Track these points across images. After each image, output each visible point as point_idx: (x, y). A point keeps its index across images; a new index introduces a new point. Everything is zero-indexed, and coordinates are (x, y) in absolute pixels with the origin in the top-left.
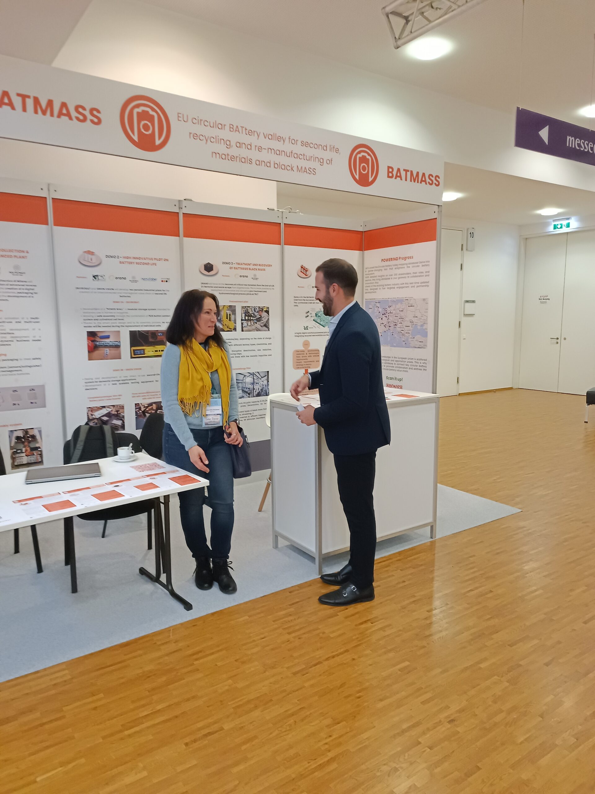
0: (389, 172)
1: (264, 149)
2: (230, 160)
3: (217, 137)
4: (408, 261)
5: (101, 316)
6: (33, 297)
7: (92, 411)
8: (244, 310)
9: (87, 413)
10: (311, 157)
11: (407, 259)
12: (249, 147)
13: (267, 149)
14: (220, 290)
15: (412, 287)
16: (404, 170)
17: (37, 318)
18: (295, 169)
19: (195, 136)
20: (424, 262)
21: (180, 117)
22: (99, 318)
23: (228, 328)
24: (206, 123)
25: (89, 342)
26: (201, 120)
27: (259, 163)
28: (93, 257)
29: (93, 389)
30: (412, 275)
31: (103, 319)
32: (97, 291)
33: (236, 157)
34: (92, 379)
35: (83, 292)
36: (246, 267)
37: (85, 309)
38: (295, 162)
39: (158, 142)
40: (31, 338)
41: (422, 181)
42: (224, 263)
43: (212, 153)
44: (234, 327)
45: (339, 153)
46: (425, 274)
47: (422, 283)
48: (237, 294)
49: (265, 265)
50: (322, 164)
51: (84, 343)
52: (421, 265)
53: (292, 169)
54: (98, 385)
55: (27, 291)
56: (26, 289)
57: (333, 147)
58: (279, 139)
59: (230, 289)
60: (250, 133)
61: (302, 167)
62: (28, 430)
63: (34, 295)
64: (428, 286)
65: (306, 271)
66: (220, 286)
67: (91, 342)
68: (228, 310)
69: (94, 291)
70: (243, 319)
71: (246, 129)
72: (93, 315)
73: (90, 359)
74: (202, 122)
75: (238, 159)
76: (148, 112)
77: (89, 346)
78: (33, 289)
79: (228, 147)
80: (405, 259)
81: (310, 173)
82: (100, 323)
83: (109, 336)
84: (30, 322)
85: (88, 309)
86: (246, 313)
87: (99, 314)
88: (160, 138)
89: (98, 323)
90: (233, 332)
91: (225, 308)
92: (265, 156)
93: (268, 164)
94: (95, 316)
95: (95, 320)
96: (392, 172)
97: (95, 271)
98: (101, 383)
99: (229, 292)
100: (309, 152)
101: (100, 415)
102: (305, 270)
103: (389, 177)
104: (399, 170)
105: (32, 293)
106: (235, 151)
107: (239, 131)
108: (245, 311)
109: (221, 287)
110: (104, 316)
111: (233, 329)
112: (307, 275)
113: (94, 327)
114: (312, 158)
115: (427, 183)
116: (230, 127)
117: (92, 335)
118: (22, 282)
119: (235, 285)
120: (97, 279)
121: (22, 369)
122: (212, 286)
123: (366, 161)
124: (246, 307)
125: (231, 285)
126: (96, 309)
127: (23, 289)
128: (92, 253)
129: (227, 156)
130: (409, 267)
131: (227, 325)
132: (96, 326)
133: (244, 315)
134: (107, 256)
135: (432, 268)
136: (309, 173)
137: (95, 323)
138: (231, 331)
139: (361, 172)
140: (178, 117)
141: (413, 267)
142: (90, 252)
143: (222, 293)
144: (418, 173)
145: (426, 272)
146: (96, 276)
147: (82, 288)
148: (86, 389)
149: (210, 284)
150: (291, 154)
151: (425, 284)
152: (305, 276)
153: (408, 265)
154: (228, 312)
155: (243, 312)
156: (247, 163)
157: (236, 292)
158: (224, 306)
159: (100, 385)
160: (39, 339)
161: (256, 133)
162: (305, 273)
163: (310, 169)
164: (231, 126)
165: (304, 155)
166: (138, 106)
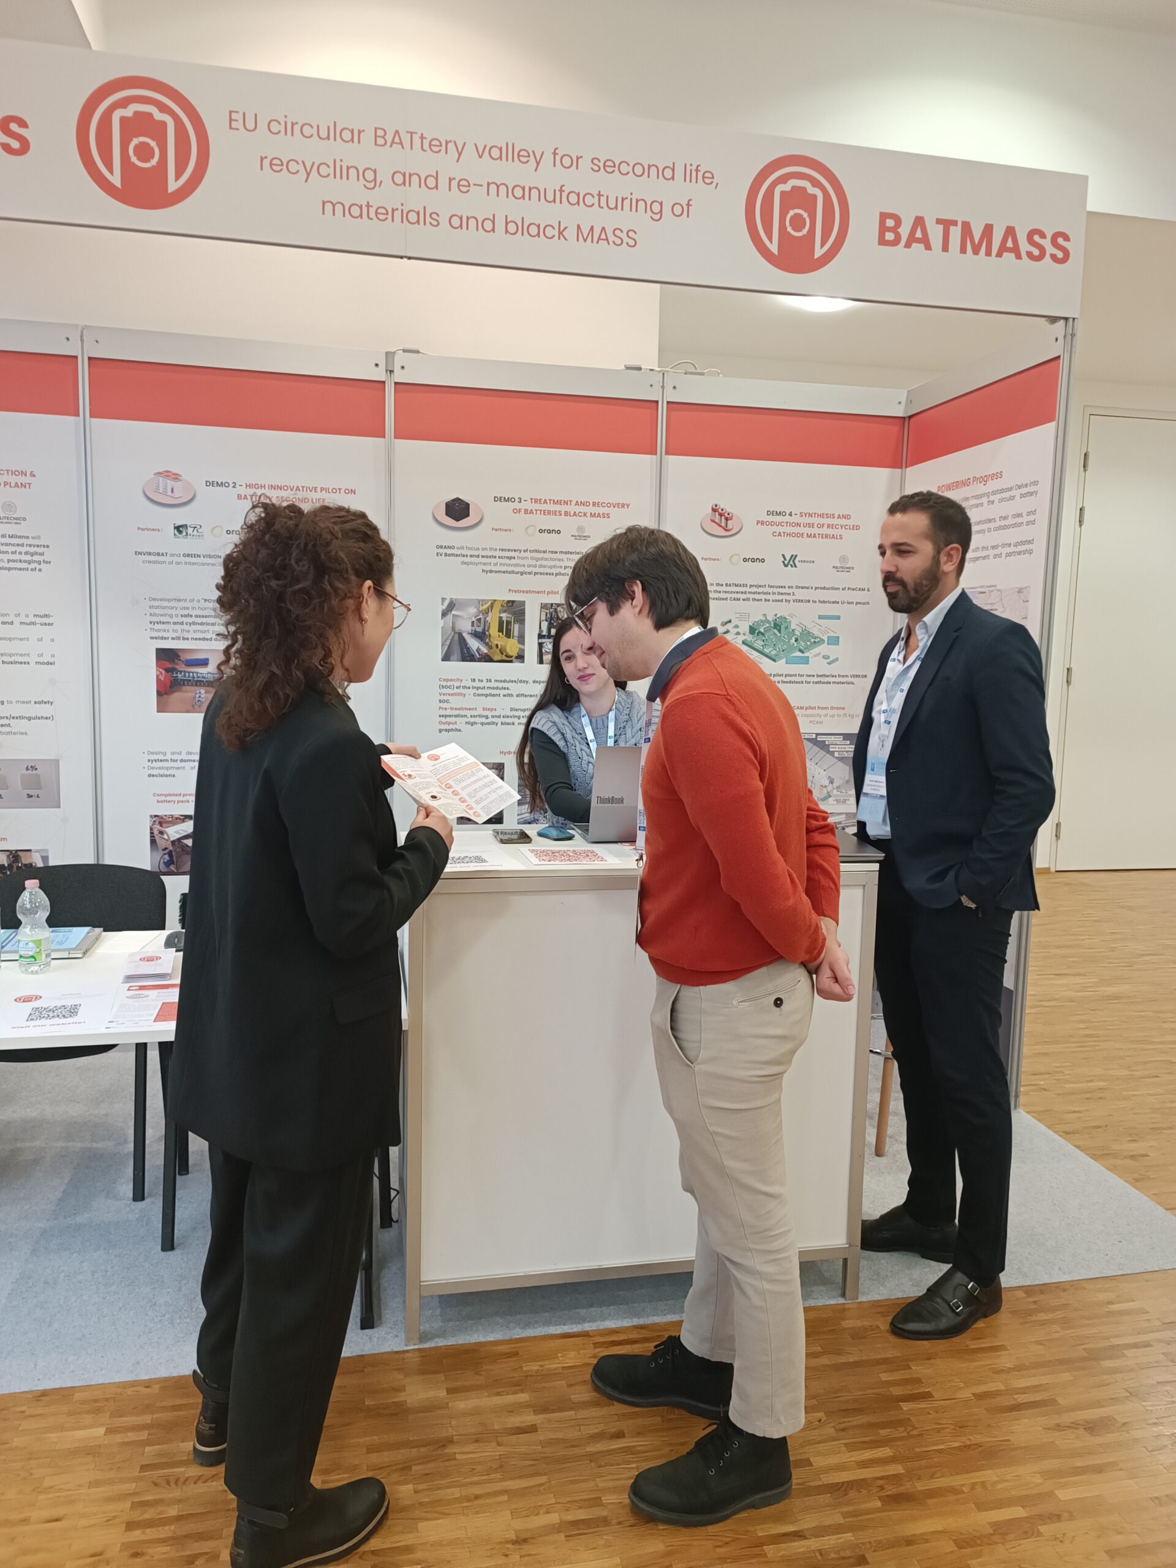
0: (883, 228)
1: (474, 185)
2: (375, 218)
3: (338, 164)
4: (992, 485)
5: (191, 616)
6: (40, 570)
7: (161, 824)
8: (548, 611)
9: (151, 829)
10: (623, 200)
11: (990, 482)
12: (430, 182)
13: (485, 186)
14: (485, 564)
15: (995, 556)
16: (939, 221)
17: (46, 616)
18: (570, 233)
19: (277, 165)
20: (1026, 485)
21: (237, 121)
22: (185, 620)
23: (502, 654)
24: (307, 130)
25: (161, 673)
26: (293, 125)
27: (461, 222)
28: (177, 485)
29: (167, 776)
30: (998, 524)
31: (194, 623)
32: (182, 559)
33: (393, 211)
34: (165, 754)
35: (150, 562)
36: (557, 508)
37: (154, 599)
38: (571, 216)
39: (173, 185)
40: (33, 659)
41: (1002, 250)
42: (497, 499)
43: (324, 203)
44: (517, 651)
45: (714, 185)
46: (1025, 519)
47: (1017, 544)
48: (530, 573)
49: (609, 505)
50: (657, 217)
51: (149, 674)
52: (1017, 493)
53: (560, 233)
54: (178, 768)
55: (28, 558)
56: (26, 553)
57: (694, 168)
58: (521, 156)
59: (513, 561)
60: (437, 146)
61: (592, 228)
62: (19, 853)
63: (43, 566)
64: (1030, 552)
65: (727, 519)
66: (485, 553)
67: (163, 672)
68: (505, 611)
69: (176, 559)
70: (545, 633)
71: (422, 138)
72: (173, 612)
73: (161, 708)
74: (297, 128)
75: (398, 214)
76: (150, 115)
77: (158, 680)
78: (42, 554)
79: (369, 185)
80: (984, 480)
81: (618, 241)
82: (188, 631)
83: (207, 660)
84: (33, 623)
85: (161, 600)
86: (551, 618)
87: (186, 612)
88: (178, 176)
89: (183, 630)
90: (516, 665)
91: (497, 607)
92: (477, 204)
93: (487, 224)
94: (177, 616)
95: (175, 623)
96: (894, 230)
97: (181, 516)
98: (183, 763)
99: (510, 569)
100: (614, 185)
101: (180, 834)
102: (723, 517)
103: (882, 241)
104: (919, 222)
105: (40, 564)
106: (387, 196)
107: (401, 143)
108: (548, 615)
109: (487, 557)
110: (197, 616)
111: (517, 658)
112: (728, 528)
113: (173, 639)
114: (627, 203)
115: (1024, 255)
116: (376, 137)
117: (167, 657)
118: (20, 537)
119: (525, 551)
120: (184, 533)
121: (12, 722)
122: (464, 552)
123: (808, 202)
124: (552, 604)
125: (515, 551)
126: (179, 600)
127: (20, 553)
128: (176, 477)
129: (365, 209)
130: (993, 502)
131: (499, 647)
132: (179, 638)
133: (545, 625)
134: (209, 484)
135: (1042, 503)
136: (614, 242)
137: (175, 631)
138: (511, 662)
139: (789, 233)
140: (231, 120)
141: (1002, 500)
142: (169, 474)
143: (491, 571)
144: (988, 230)
145: (1029, 514)
146: (181, 526)
147: (150, 554)
148: (150, 775)
149: (458, 548)
150: (558, 194)
151: (1024, 547)
152: (722, 533)
153: (992, 498)
154: (504, 615)
155: (543, 618)
156: (425, 224)
157: (528, 570)
158: (495, 601)
159: (184, 768)
160: (51, 660)
161: (451, 146)
162: (723, 525)
163: (618, 233)
164: (380, 133)
165: (599, 195)
166: (124, 103)
